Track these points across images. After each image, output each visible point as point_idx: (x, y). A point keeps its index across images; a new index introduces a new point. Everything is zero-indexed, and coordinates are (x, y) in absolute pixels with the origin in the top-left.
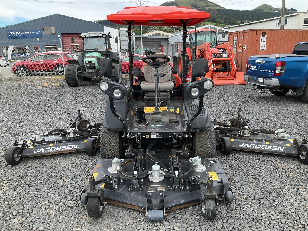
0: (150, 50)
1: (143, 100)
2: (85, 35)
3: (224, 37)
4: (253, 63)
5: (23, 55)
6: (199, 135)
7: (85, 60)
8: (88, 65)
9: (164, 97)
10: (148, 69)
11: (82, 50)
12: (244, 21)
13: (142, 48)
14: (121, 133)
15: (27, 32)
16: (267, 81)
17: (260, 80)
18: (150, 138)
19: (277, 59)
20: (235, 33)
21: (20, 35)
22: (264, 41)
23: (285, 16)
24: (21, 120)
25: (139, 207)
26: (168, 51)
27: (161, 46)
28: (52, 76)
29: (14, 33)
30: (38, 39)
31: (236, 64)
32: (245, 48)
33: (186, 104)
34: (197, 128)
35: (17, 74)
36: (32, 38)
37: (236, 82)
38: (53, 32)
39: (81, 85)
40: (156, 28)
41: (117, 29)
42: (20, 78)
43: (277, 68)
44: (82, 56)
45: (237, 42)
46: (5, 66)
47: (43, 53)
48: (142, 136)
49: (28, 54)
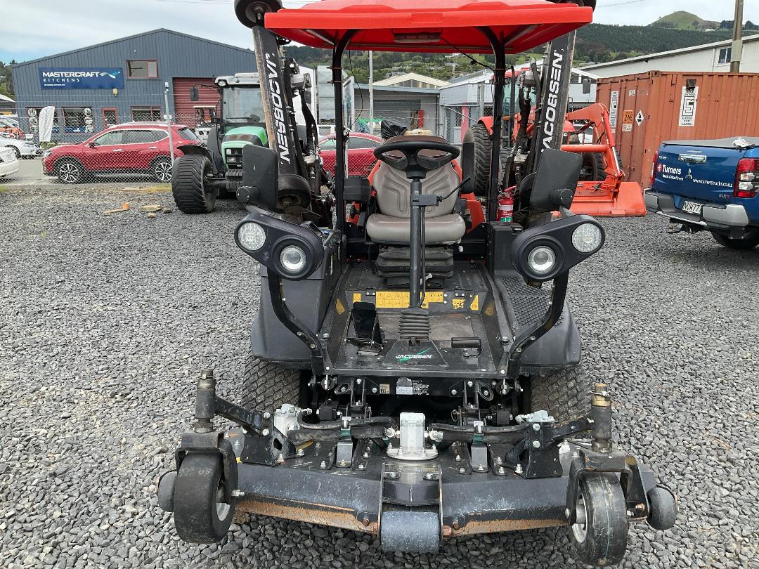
0: (393, 121)
1: (374, 269)
2: (225, 81)
3: (586, 91)
4: (673, 160)
5: (78, 130)
6: (543, 384)
7: (224, 145)
8: (232, 160)
9: (437, 264)
10: (388, 179)
11: (219, 120)
12: (626, 53)
13: (372, 117)
14: (305, 375)
15: (88, 74)
16: (712, 212)
17: (693, 207)
18: (393, 396)
19: (743, 151)
20: (613, 81)
21: (70, 80)
22: (690, 104)
23: (744, 38)
24: (43, 305)
25: (352, 513)
26: (438, 125)
27: (419, 113)
28: (142, 184)
29: (57, 74)
30: (115, 91)
31: (618, 161)
32: (639, 121)
33: (499, 282)
34: (539, 366)
35: (57, 177)
36: (101, 87)
37: (619, 208)
38: (153, 74)
39: (214, 210)
40: (408, 67)
41: (311, 68)
42: (62, 186)
43: (742, 177)
44: (217, 134)
45: (619, 103)
46: (32, 157)
47: (122, 125)
48: (369, 388)
49: (89, 128)
